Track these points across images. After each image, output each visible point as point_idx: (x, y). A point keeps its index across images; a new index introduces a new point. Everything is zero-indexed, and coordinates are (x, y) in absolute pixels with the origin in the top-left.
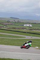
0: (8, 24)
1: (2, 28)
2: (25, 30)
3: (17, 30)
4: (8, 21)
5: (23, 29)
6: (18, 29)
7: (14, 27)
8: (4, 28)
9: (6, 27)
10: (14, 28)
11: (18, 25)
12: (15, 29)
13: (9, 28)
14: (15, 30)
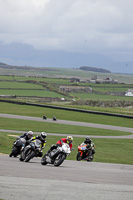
0: (74, 91)
1: (55, 103)
2: (130, 110)
3: (102, 109)
4: (73, 80)
5: (123, 104)
6: (106, 106)
7: (94, 100)
8: (61, 103)
9: (66, 100)
10: (94, 103)
11: (106, 94)
12: (96, 107)
13: (77, 103)
14: (96, 109)
